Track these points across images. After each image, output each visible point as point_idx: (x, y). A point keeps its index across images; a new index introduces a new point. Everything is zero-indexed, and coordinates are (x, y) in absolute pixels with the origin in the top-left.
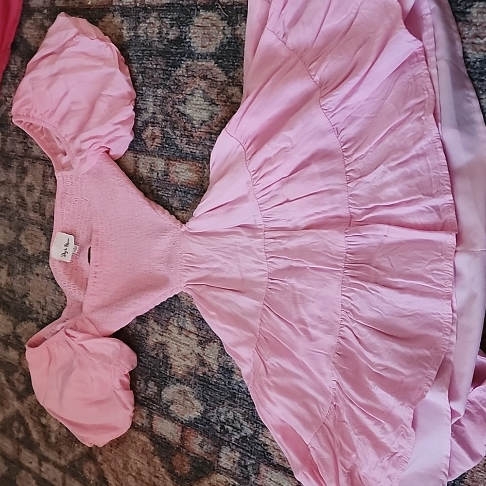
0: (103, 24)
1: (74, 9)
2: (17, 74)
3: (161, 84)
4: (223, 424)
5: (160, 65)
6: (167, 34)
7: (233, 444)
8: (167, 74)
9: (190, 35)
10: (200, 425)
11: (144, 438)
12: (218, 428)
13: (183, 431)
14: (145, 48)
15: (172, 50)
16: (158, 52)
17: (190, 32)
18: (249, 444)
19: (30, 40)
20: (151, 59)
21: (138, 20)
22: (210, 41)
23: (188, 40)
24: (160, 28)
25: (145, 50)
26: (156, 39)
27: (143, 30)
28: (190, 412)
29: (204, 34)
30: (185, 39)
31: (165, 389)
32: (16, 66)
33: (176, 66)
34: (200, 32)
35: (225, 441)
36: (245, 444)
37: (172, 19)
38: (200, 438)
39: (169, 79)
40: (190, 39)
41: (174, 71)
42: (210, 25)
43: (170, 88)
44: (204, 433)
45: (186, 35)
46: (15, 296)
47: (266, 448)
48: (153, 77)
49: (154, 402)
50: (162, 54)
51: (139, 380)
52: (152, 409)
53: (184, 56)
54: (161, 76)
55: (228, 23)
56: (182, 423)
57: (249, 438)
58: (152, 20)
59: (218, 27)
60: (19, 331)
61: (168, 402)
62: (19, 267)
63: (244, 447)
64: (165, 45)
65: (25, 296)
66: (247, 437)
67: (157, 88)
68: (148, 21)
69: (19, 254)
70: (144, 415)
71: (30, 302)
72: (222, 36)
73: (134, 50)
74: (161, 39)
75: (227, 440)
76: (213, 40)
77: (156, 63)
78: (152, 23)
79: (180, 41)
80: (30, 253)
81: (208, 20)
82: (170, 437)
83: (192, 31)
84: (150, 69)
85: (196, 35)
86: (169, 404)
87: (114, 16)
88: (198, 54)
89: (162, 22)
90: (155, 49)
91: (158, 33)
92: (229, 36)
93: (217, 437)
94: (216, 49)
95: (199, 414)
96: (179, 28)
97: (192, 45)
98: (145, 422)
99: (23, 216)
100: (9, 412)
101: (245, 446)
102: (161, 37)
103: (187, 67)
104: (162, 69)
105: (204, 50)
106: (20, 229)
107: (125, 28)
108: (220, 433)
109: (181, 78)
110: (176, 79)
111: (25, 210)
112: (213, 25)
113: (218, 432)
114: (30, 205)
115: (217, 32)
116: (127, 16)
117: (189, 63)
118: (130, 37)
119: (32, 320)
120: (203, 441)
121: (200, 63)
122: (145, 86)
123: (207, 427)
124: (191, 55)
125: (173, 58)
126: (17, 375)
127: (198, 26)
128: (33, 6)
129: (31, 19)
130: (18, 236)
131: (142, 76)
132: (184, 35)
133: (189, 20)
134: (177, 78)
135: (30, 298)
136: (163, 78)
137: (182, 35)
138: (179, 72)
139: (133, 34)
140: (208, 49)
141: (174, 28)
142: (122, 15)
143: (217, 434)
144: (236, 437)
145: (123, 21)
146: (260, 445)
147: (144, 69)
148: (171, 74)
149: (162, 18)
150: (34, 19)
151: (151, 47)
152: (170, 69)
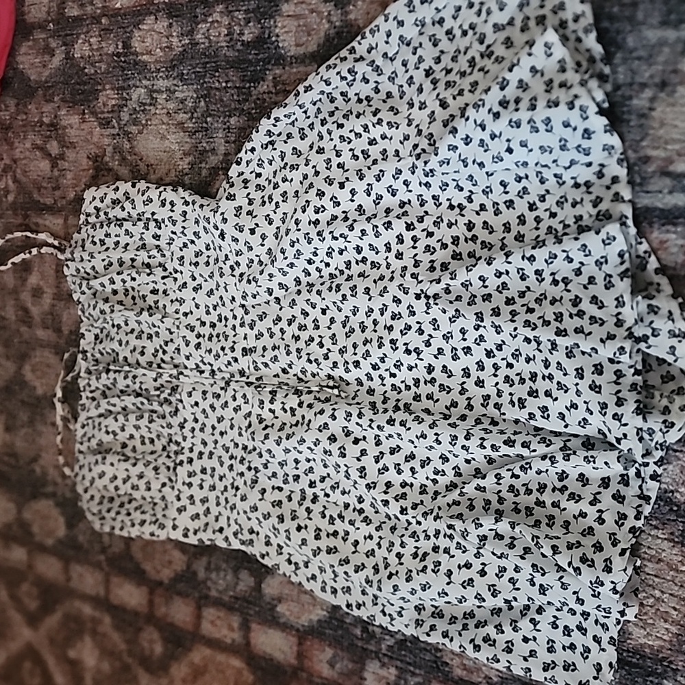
0: (141, 33)
1: (94, 18)
2: (10, 124)
3: (236, 109)
4: (365, 625)
5: (233, 81)
6: (241, 34)
7: (385, 655)
8: (244, 94)
9: (277, 31)
10: (327, 631)
11: (236, 663)
12: (358, 632)
13: (300, 644)
14: (207, 60)
15: (250, 57)
16: (228, 62)
17: (276, 27)
18: (411, 652)
19: (29, 72)
20: (217, 74)
21: (195, 20)
22: (309, 35)
23: (274, 39)
24: (229, 27)
25: (207, 63)
26: (224, 44)
27: (203, 34)
28: (310, 612)
29: (299, 26)
30: (269, 37)
31: (266, 580)
32: (8, 113)
33: (257, 79)
34: (292, 24)
35: (372, 651)
36: (403, 653)
37: (247, 12)
38: (329, 653)
39: (247, 100)
40: (278, 36)
41: (255, 88)
42: (307, 12)
43: (249, 113)
44: (336, 643)
45: (270, 32)
46: (18, 461)
47: (439, 654)
48: (222, 100)
49: (249, 602)
50: (234, 64)
51: (225, 570)
52: (248, 614)
53: (269, 63)
54: (235, 97)
55: (335, 5)
56: (298, 630)
57: (410, 642)
58: (216, 16)
59: (319, 13)
60: (27, 515)
61: (273, 599)
62: (24, 416)
63: (403, 658)
64: (238, 50)
65: (35, 460)
66: (406, 640)
67: (230, 116)
68: (210, 20)
69: (24, 396)
70: (236, 625)
71: (42, 467)
72: (327, 26)
73: (190, 65)
74: (232, 43)
75: (374, 649)
76: (313, 33)
77: (226, 79)
78: (217, 21)
79: (261, 42)
80: (40, 392)
81: (304, 6)
82: (279, 656)
83: (280, 25)
84: (217, 89)
85: (286, 29)
86: (275, 602)
87: (156, 19)
88: (291, 57)
89: (232, 18)
90: (223, 58)
91: (227, 35)
92: (337, 24)
93: (357, 646)
94: (319, 45)
95: (325, 613)
96: (259, 23)
97: (281, 45)
98: (237, 636)
99: (26, 336)
100: (15, 646)
101: (405, 656)
102: (231, 39)
103: (274, 78)
104: (236, 87)
105: (301, 50)
106: (23, 358)
107: (174, 34)
108: (362, 639)
109: (265, 96)
110: (258, 99)
111: (30, 327)
112: (312, 11)
113: (357, 638)
114: (37, 319)
115: (318, 20)
116: (176, 16)
117: (277, 72)
118: (183, 46)
119: (47, 496)
120: (334, 656)
121: (295, 70)
122: (210, 115)
123: (340, 632)
124: (280, 60)
125: (252, 68)
126: (25, 587)
127: (289, 16)
128: (32, 20)
129: (29, 40)
130: (20, 368)
131: (205, 101)
132: (267, 32)
133: (274, 9)
134: (260, 96)
135: (42, 462)
136: (239, 101)
137: (264, 33)
138: (263, 87)
139: (187, 41)
140: (307, 47)
141: (251, 24)
142: (170, 16)
143: (356, 642)
144: (389, 643)
145: (171, 24)
146: (430, 651)
147: (208, 91)
148: (250, 92)
149: (231, 11)
150: (34, 40)
151: (217, 56)
152: (248, 85)
